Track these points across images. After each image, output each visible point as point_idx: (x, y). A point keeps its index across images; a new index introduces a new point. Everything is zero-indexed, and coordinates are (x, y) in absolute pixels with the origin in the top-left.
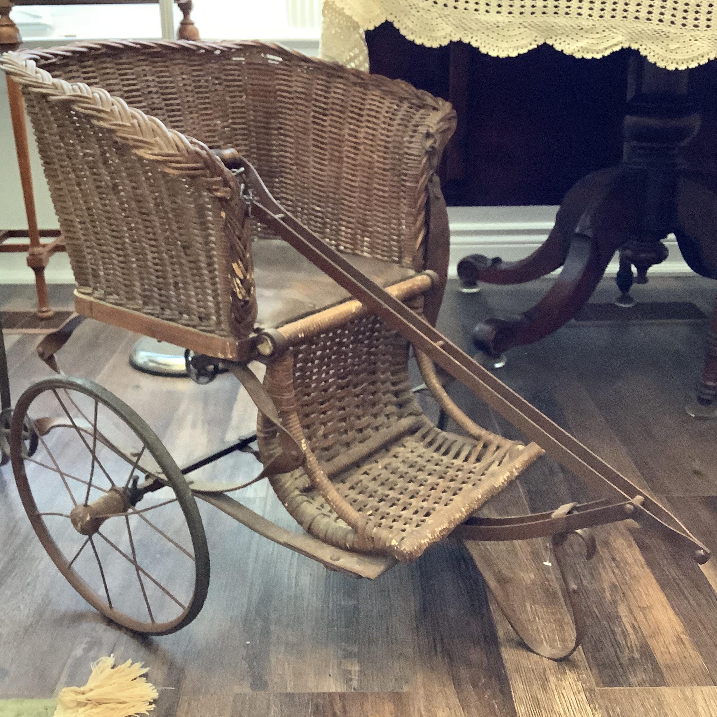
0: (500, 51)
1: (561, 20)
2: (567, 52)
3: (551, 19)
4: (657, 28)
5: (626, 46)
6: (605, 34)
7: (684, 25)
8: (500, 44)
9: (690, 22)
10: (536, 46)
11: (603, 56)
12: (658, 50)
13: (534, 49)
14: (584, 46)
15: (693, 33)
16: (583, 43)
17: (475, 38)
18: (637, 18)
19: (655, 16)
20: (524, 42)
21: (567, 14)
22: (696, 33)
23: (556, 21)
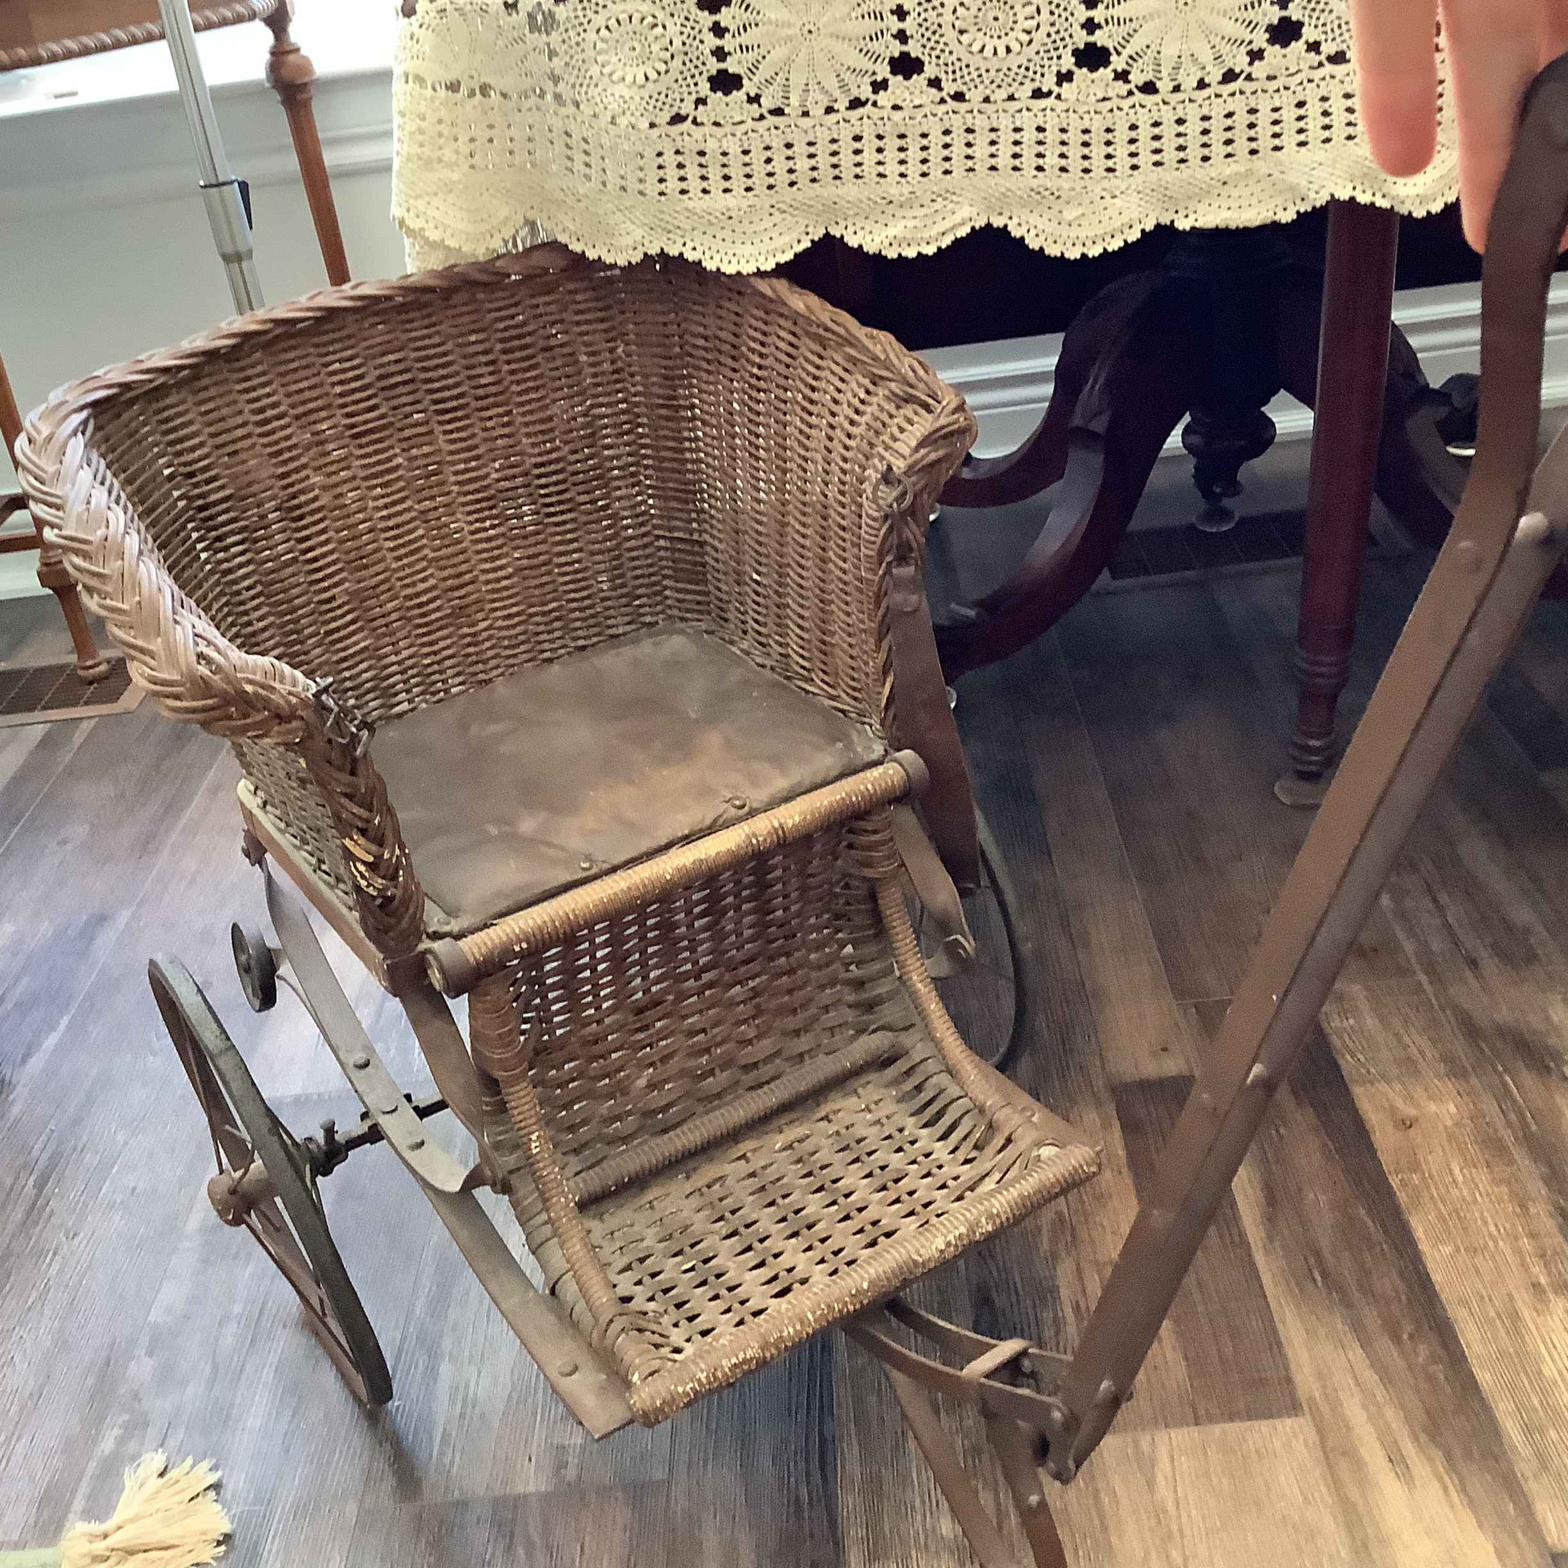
0: (743, 261)
1: (849, 190)
2: (870, 248)
3: (828, 190)
4: (1035, 183)
5: (980, 223)
6: (936, 206)
7: (1086, 171)
8: (739, 249)
9: (1098, 163)
10: (809, 244)
11: (939, 249)
12: (1042, 224)
13: (806, 250)
14: (900, 235)
15: (1106, 184)
18: (993, 168)
19: (1028, 161)
20: (786, 239)
21: (857, 177)
22: (1112, 182)
23: (839, 192)
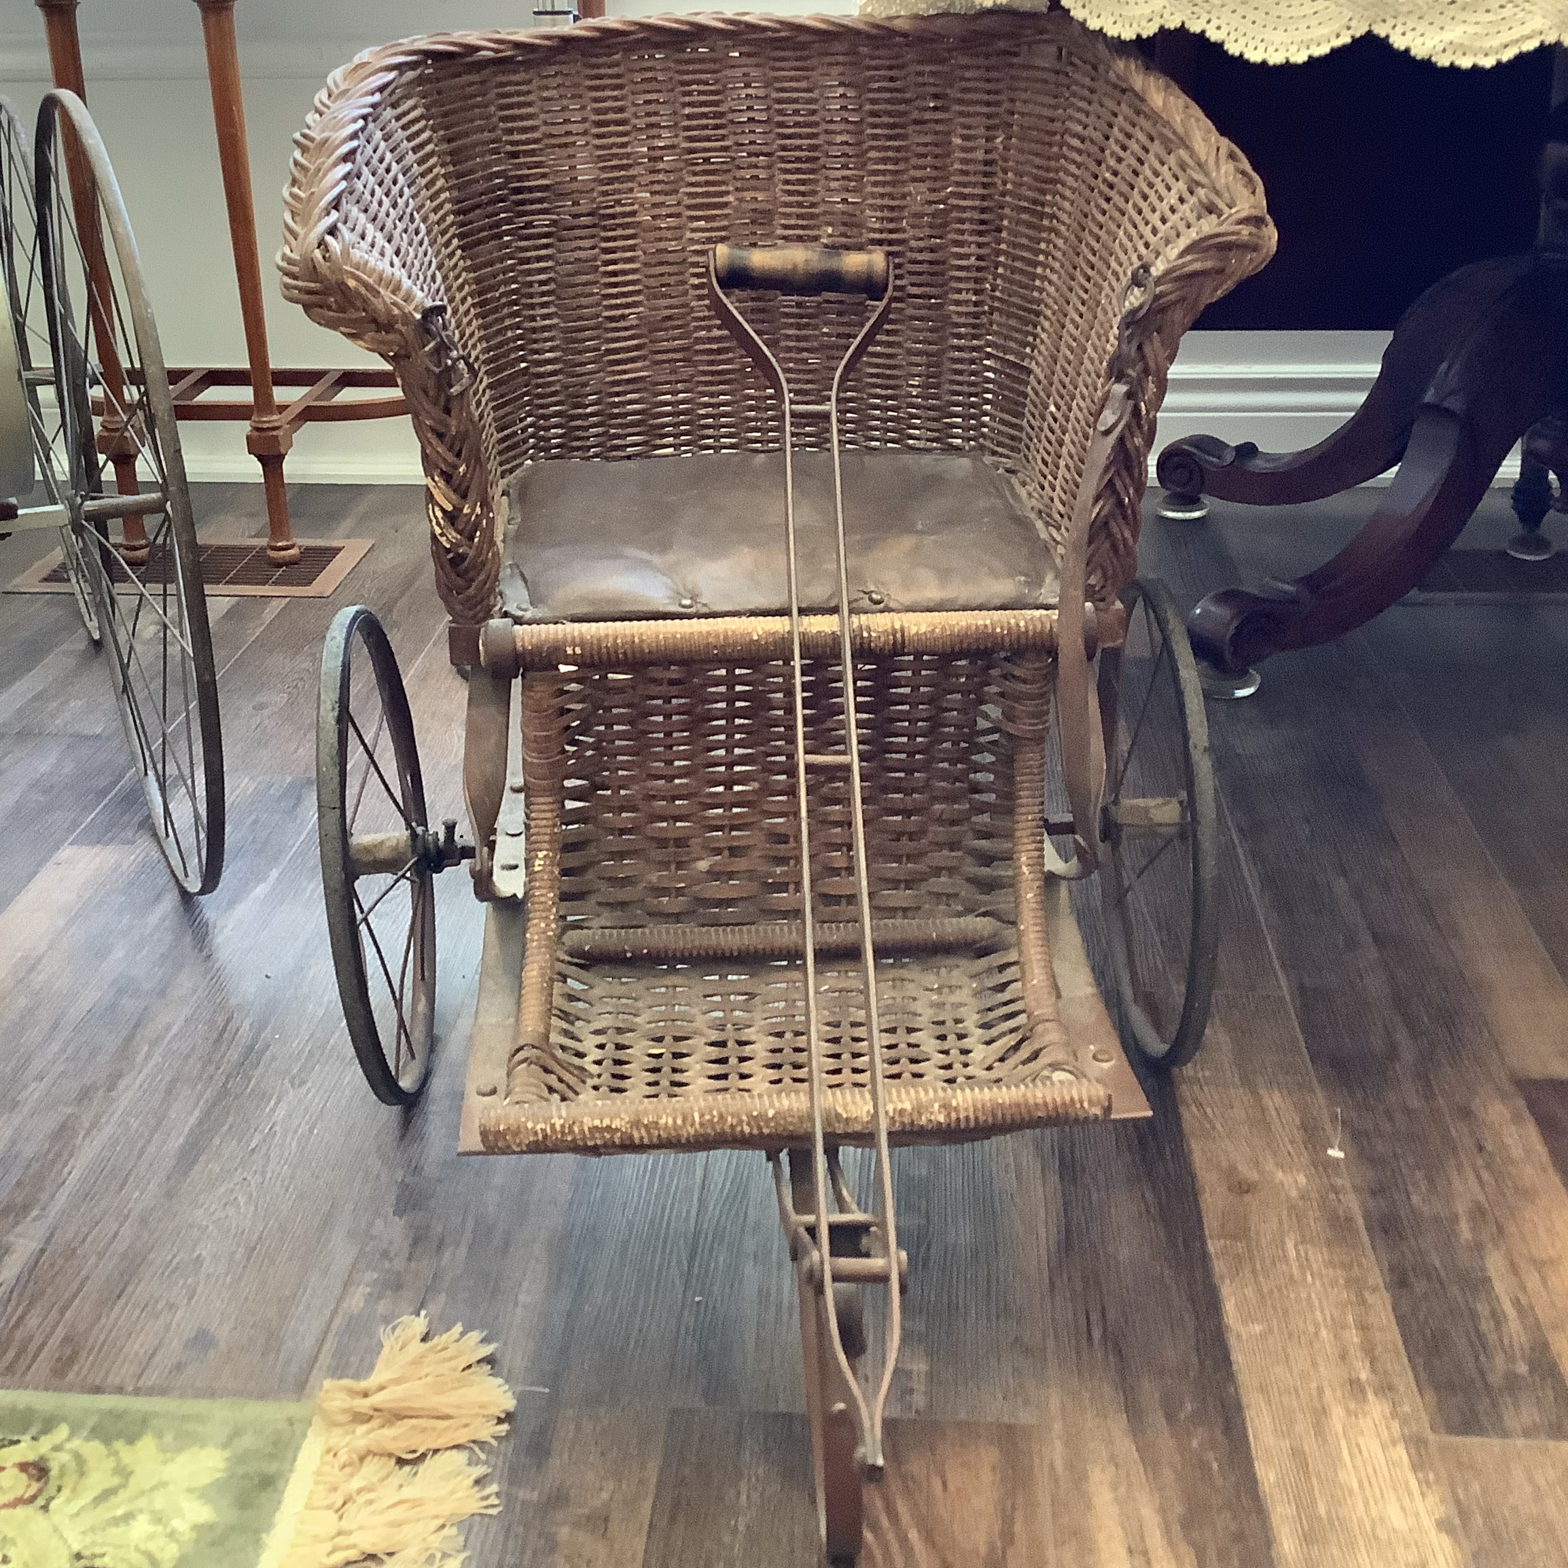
0: (1270, 49)
2: (1419, 52)
5: (1550, 39)
6: (1505, 13)
10: (1348, 40)
11: (1499, 62)
13: (1344, 46)
14: (1456, 41)
16: (1455, 33)
17: (1215, 23)
20: (1325, 30)
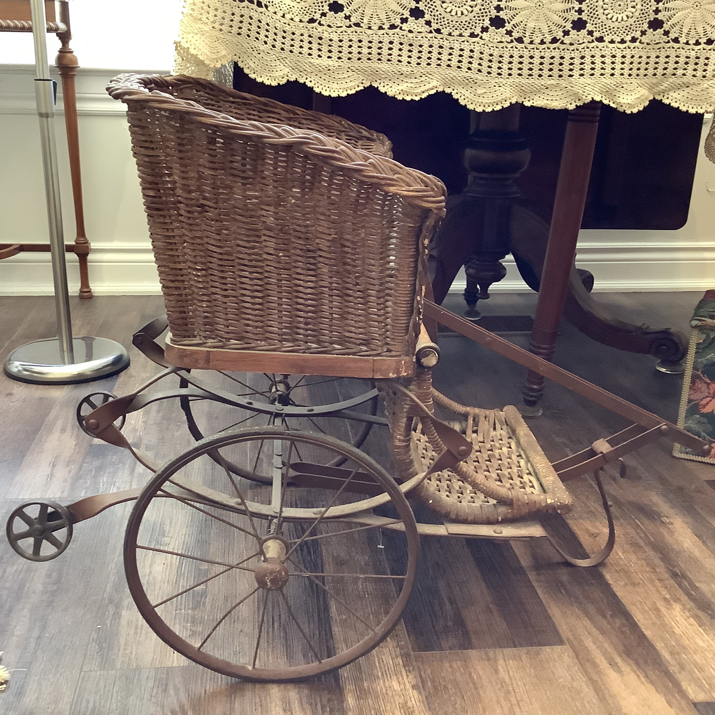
0: (332, 91)
1: (384, 66)
2: (390, 94)
3: (376, 65)
4: (467, 75)
5: (440, 89)
6: (422, 79)
7: (489, 73)
8: (331, 85)
9: (495, 70)
10: (363, 88)
11: (421, 98)
12: (467, 94)
13: (361, 90)
14: (404, 89)
15: (497, 80)
16: (403, 86)
17: (309, 79)
18: (449, 66)
19: (465, 65)
20: (353, 84)
21: (389, 60)
22: (500, 80)
23: (380, 66)
